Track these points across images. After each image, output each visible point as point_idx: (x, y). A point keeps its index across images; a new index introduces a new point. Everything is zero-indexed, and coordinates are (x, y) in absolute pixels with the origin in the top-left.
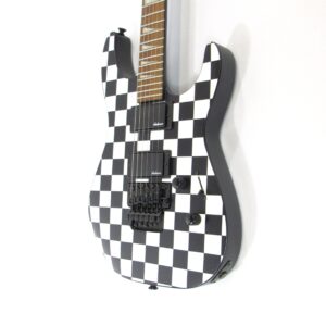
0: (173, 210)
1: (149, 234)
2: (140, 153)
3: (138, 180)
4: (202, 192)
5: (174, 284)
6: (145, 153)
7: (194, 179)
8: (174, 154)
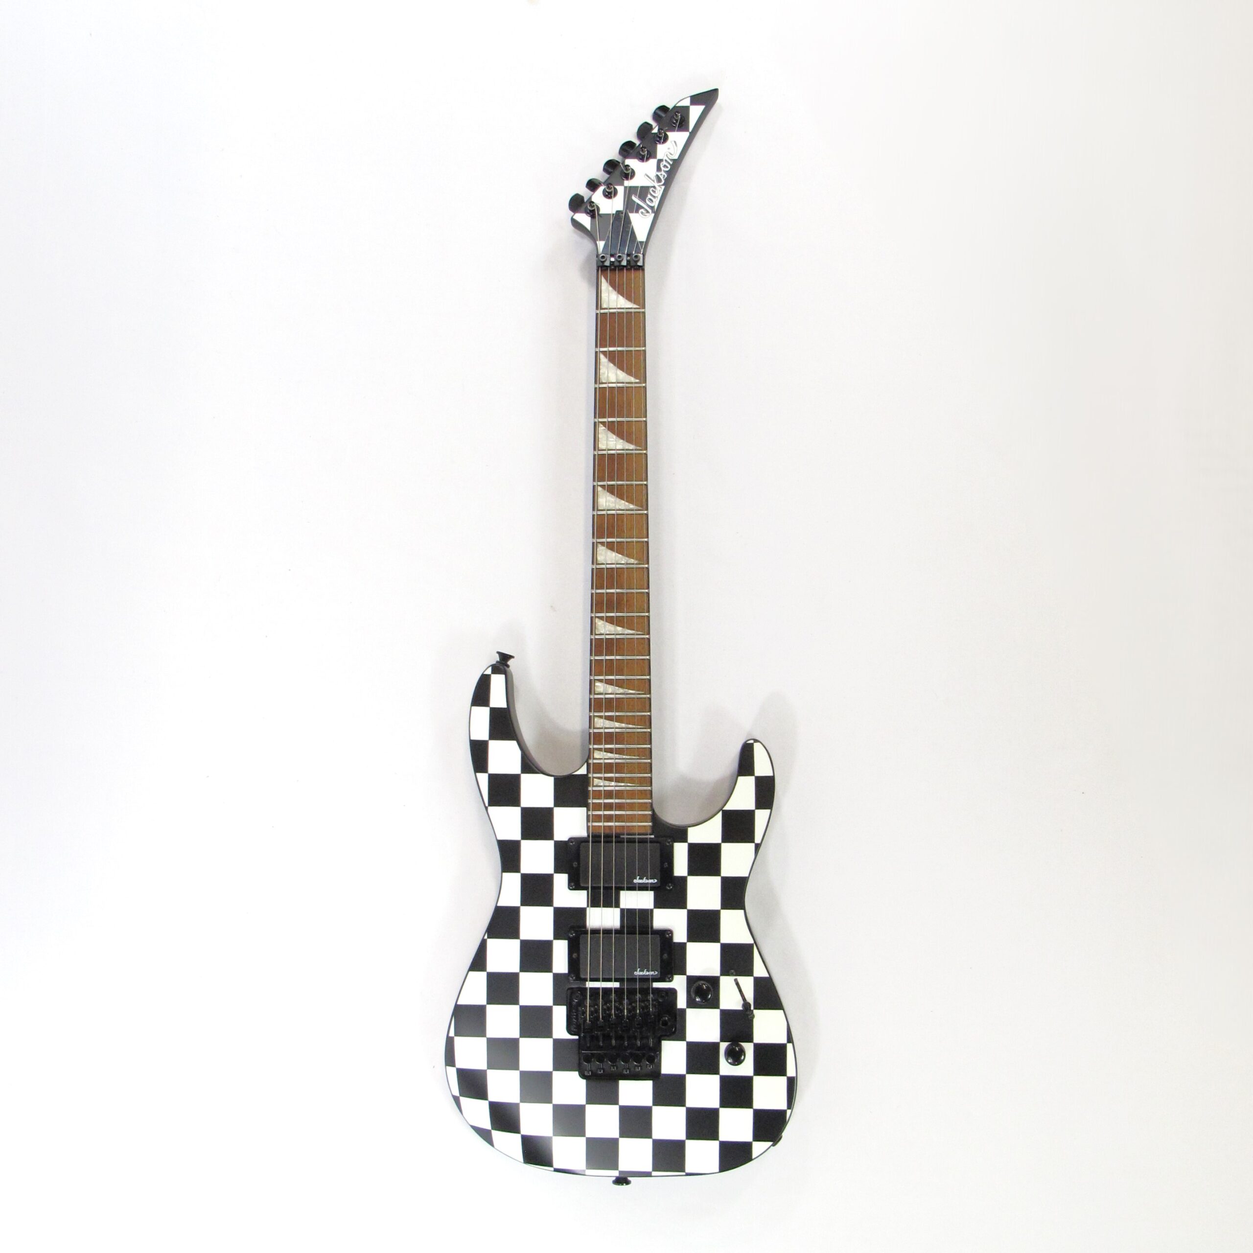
0: (682, 1037)
1: (624, 1085)
2: (595, 932)
3: (590, 985)
4: (746, 1005)
5: (689, 1169)
6: (607, 932)
7: (727, 984)
8: (680, 935)
